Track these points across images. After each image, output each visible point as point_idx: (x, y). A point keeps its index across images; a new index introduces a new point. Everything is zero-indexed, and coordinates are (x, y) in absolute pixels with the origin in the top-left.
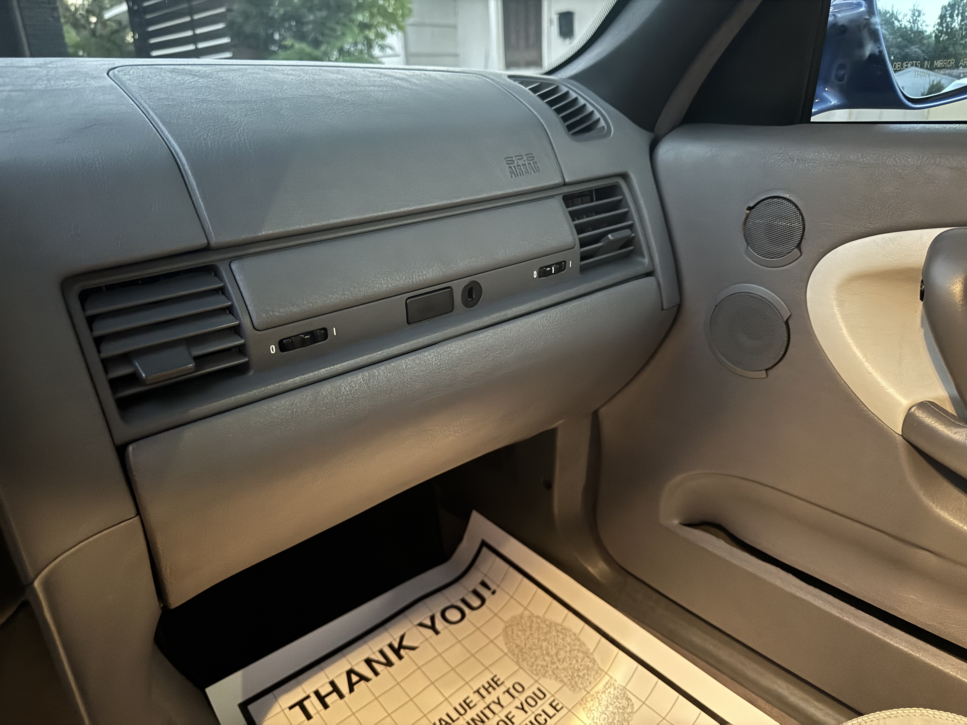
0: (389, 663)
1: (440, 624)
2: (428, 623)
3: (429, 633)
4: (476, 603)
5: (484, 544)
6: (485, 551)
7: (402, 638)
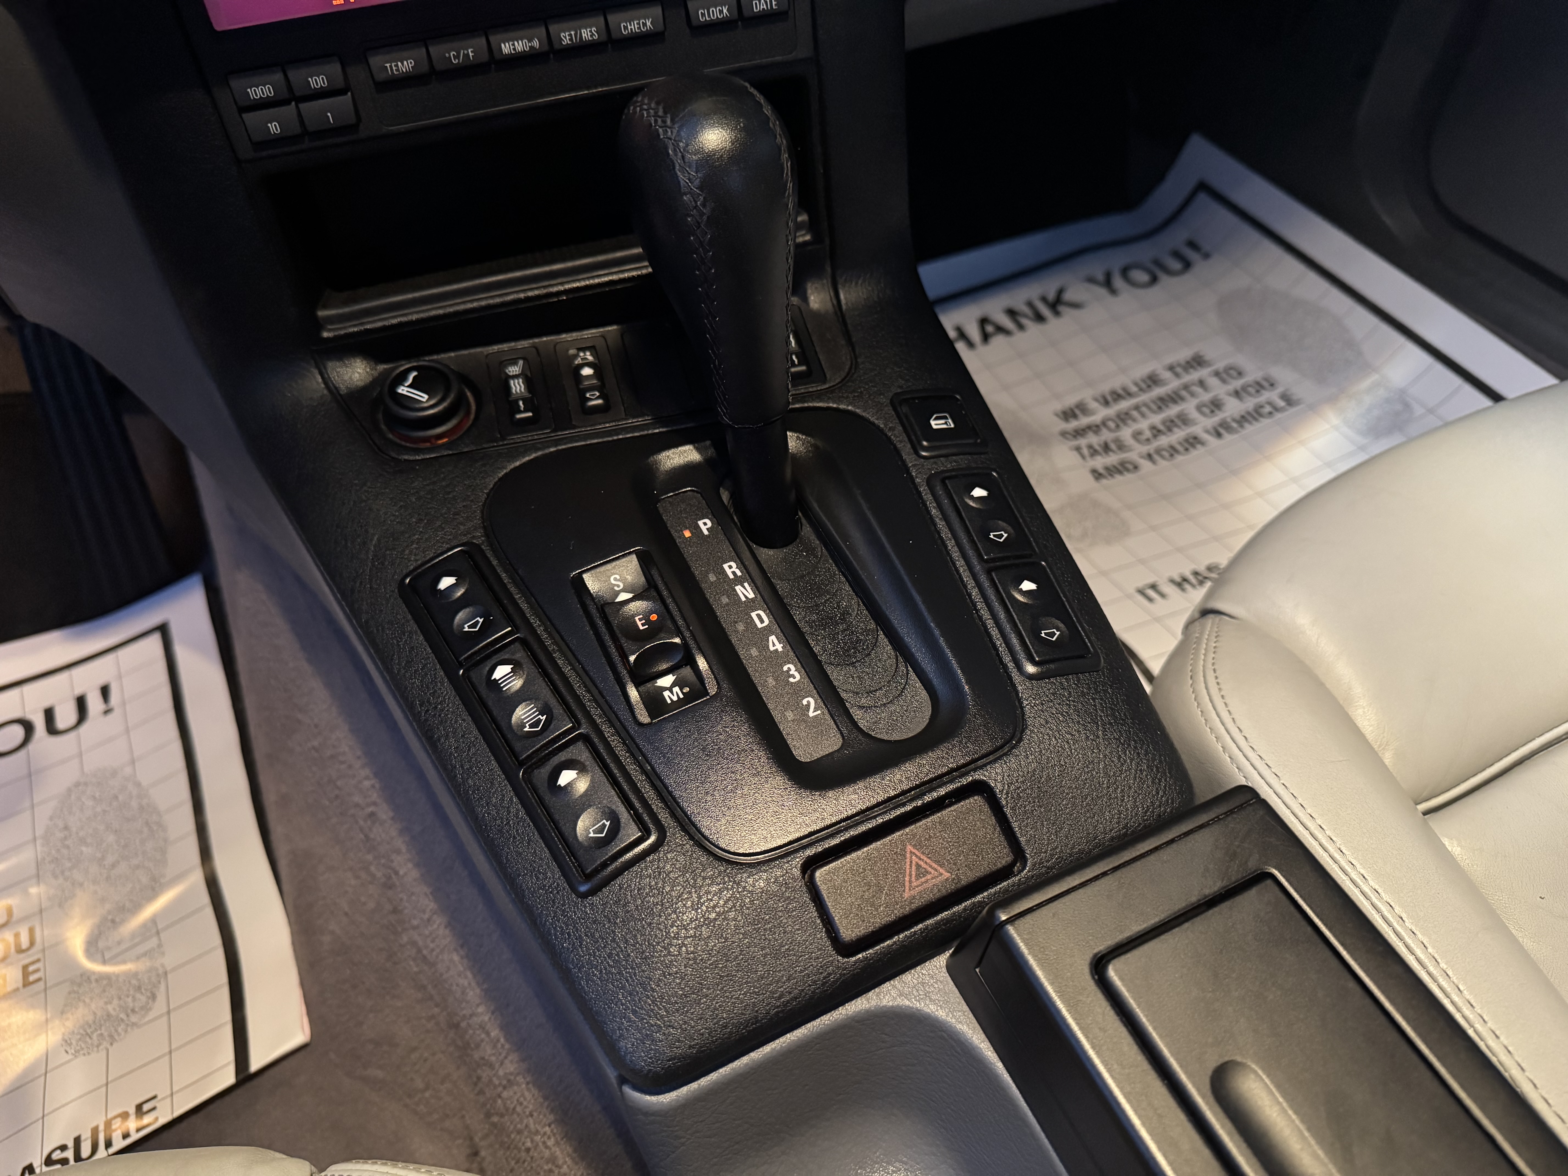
0: (1039, 318)
1: (1118, 282)
2: (1102, 278)
3: (1102, 291)
4: (1177, 265)
5: (1203, 187)
6: (1203, 198)
7: (1060, 292)
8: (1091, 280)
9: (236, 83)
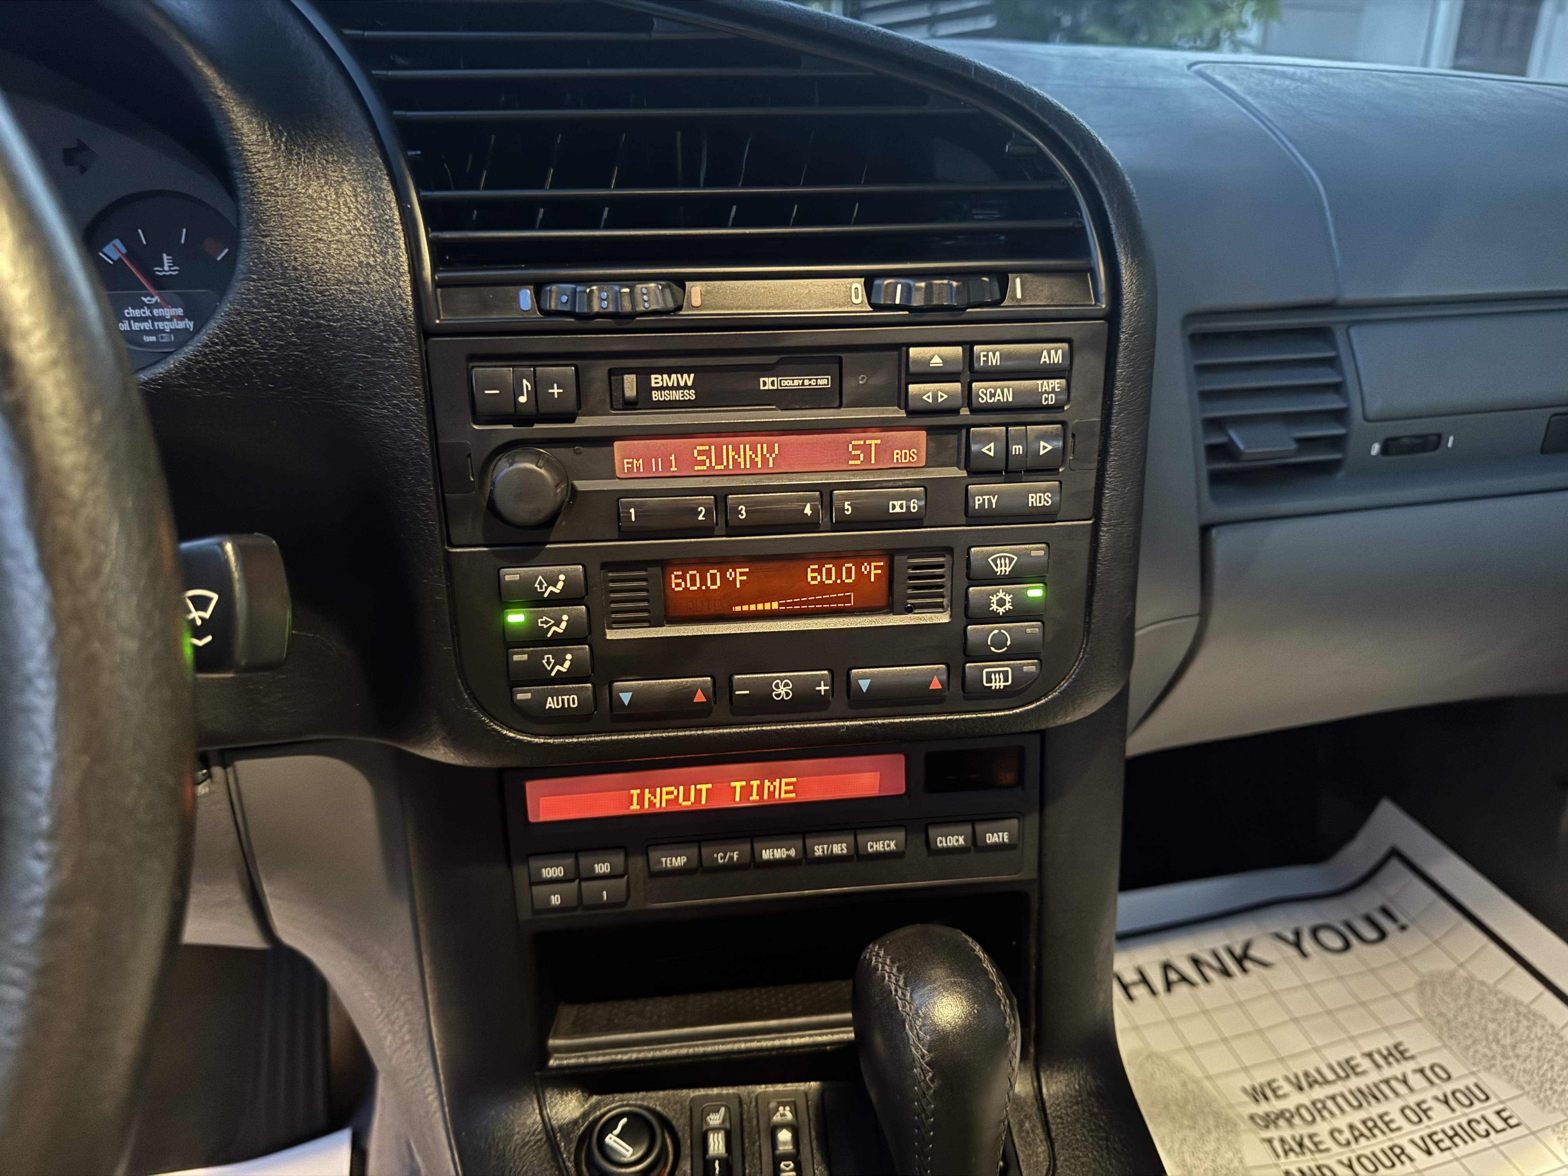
0: (1226, 972)
1: (1308, 944)
2: (1291, 937)
3: (1292, 952)
4: (1370, 934)
5: (1395, 853)
6: (1395, 864)
7: (1247, 946)
8: (1280, 937)
9: (534, 863)
